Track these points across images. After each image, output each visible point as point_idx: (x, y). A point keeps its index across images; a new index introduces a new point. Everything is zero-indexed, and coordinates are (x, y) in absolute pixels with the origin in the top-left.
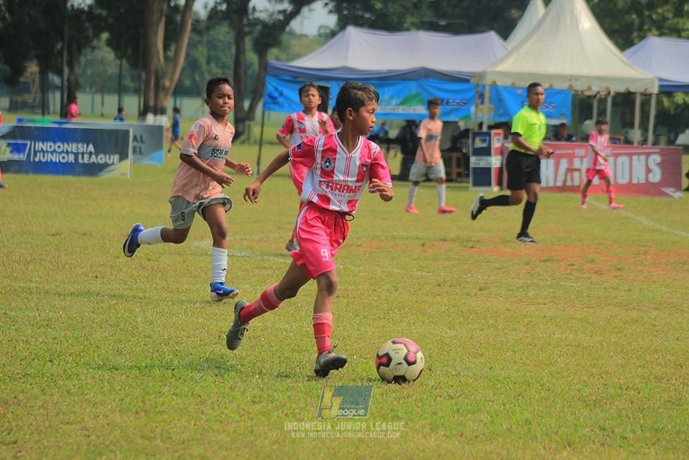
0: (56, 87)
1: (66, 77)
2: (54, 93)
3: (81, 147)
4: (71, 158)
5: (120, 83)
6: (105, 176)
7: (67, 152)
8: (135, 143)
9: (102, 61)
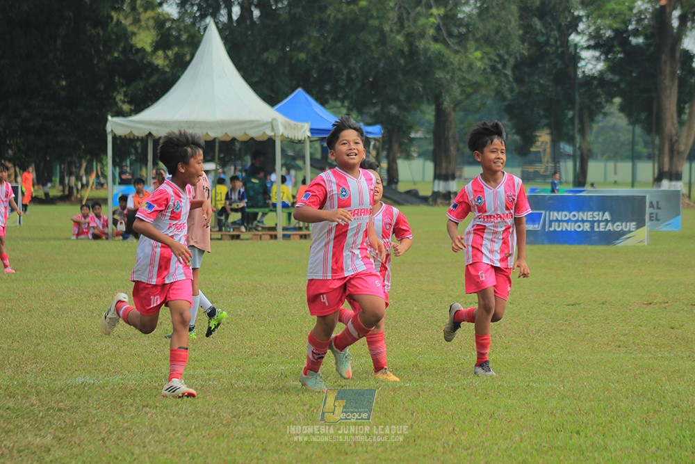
0: (569, 156)
1: (577, 146)
2: (565, 162)
3: (597, 216)
4: (587, 227)
5: (633, 149)
6: (622, 243)
7: (583, 221)
8: (652, 210)
9: (614, 128)
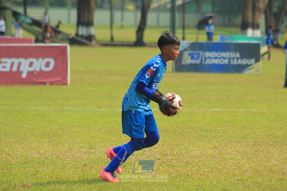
3: (232, 55)
4: (226, 61)
6: (248, 72)
7: (224, 58)
